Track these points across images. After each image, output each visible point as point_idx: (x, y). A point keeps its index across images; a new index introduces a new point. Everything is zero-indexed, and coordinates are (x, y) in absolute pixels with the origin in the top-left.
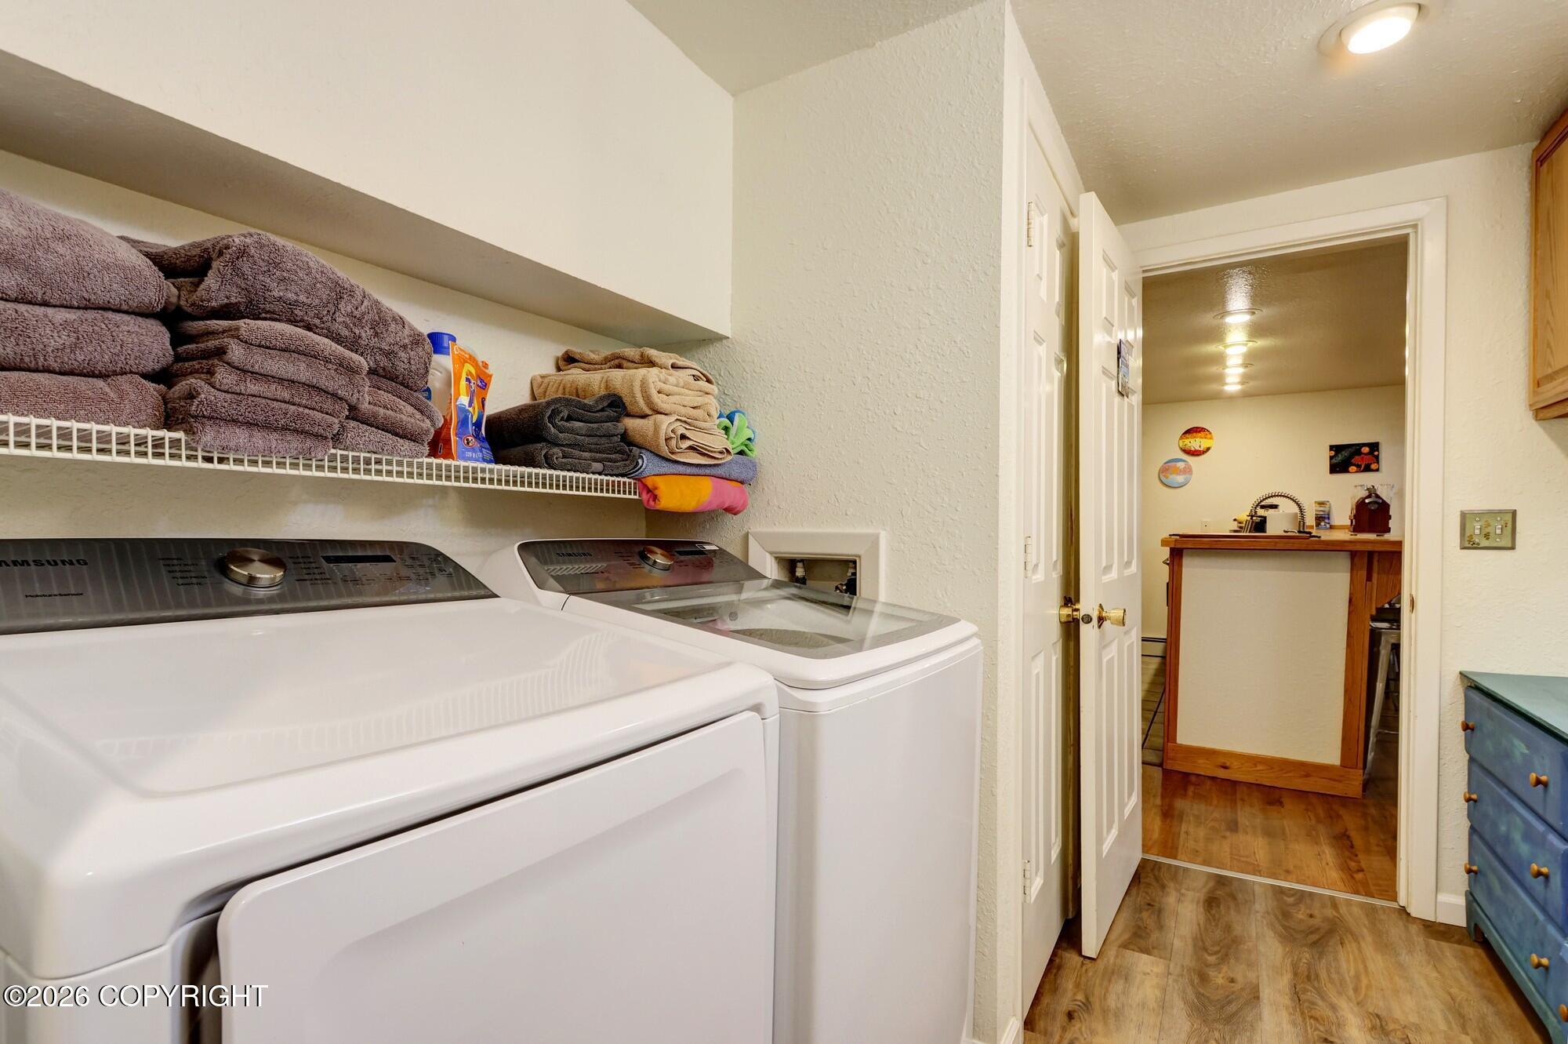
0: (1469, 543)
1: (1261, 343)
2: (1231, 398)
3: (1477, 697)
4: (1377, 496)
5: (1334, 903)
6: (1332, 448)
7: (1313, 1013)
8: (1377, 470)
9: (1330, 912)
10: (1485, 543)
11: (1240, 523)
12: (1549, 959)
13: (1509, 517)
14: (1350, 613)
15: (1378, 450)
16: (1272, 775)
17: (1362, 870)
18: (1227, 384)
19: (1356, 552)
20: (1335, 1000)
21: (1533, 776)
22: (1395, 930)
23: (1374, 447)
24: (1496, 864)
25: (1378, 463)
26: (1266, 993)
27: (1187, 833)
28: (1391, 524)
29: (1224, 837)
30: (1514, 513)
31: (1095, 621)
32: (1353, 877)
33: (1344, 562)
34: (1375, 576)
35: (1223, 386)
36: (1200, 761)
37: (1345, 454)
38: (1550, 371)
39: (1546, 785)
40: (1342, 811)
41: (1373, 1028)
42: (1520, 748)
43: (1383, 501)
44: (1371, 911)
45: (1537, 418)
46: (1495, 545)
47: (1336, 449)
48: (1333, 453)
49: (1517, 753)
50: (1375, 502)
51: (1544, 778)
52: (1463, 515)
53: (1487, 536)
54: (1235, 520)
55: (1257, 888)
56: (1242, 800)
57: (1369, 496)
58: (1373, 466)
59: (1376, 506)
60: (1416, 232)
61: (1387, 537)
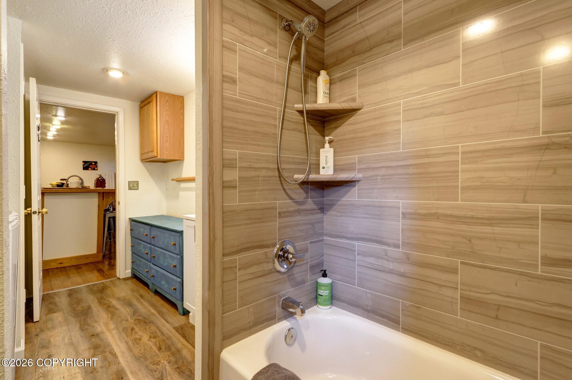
0: (130, 189)
1: (65, 126)
2: (50, 141)
3: (133, 223)
4: (102, 177)
5: (103, 283)
6: (83, 162)
7: (104, 304)
8: (97, 170)
9: (102, 285)
10: (133, 188)
11: (53, 185)
12: (148, 269)
13: (137, 183)
14: (98, 209)
15: (97, 164)
16: (77, 261)
17: (107, 275)
18: (48, 136)
19: (100, 192)
20: (108, 299)
21: (145, 234)
22: (118, 282)
23: (96, 163)
24: (138, 257)
25: (97, 167)
26: (92, 306)
27: (54, 284)
28: (106, 185)
29: (67, 281)
30: (138, 182)
31: (37, 213)
32: (105, 277)
33: (96, 195)
34: (105, 199)
35: (46, 136)
36: (52, 264)
37: (87, 164)
38: (144, 152)
39: (147, 235)
40: (98, 265)
41: (118, 300)
42: (142, 230)
43: (104, 179)
44: (111, 281)
45: (141, 161)
46: (135, 189)
47: (85, 162)
48: (84, 164)
49: (142, 231)
50: (102, 179)
51: (147, 234)
52: (129, 182)
53: (133, 187)
54: (51, 184)
55: (81, 287)
56: (69, 271)
57: (100, 177)
58: (96, 169)
59: (102, 180)
60: (118, 114)
61: (105, 188)
